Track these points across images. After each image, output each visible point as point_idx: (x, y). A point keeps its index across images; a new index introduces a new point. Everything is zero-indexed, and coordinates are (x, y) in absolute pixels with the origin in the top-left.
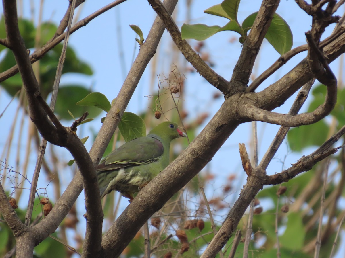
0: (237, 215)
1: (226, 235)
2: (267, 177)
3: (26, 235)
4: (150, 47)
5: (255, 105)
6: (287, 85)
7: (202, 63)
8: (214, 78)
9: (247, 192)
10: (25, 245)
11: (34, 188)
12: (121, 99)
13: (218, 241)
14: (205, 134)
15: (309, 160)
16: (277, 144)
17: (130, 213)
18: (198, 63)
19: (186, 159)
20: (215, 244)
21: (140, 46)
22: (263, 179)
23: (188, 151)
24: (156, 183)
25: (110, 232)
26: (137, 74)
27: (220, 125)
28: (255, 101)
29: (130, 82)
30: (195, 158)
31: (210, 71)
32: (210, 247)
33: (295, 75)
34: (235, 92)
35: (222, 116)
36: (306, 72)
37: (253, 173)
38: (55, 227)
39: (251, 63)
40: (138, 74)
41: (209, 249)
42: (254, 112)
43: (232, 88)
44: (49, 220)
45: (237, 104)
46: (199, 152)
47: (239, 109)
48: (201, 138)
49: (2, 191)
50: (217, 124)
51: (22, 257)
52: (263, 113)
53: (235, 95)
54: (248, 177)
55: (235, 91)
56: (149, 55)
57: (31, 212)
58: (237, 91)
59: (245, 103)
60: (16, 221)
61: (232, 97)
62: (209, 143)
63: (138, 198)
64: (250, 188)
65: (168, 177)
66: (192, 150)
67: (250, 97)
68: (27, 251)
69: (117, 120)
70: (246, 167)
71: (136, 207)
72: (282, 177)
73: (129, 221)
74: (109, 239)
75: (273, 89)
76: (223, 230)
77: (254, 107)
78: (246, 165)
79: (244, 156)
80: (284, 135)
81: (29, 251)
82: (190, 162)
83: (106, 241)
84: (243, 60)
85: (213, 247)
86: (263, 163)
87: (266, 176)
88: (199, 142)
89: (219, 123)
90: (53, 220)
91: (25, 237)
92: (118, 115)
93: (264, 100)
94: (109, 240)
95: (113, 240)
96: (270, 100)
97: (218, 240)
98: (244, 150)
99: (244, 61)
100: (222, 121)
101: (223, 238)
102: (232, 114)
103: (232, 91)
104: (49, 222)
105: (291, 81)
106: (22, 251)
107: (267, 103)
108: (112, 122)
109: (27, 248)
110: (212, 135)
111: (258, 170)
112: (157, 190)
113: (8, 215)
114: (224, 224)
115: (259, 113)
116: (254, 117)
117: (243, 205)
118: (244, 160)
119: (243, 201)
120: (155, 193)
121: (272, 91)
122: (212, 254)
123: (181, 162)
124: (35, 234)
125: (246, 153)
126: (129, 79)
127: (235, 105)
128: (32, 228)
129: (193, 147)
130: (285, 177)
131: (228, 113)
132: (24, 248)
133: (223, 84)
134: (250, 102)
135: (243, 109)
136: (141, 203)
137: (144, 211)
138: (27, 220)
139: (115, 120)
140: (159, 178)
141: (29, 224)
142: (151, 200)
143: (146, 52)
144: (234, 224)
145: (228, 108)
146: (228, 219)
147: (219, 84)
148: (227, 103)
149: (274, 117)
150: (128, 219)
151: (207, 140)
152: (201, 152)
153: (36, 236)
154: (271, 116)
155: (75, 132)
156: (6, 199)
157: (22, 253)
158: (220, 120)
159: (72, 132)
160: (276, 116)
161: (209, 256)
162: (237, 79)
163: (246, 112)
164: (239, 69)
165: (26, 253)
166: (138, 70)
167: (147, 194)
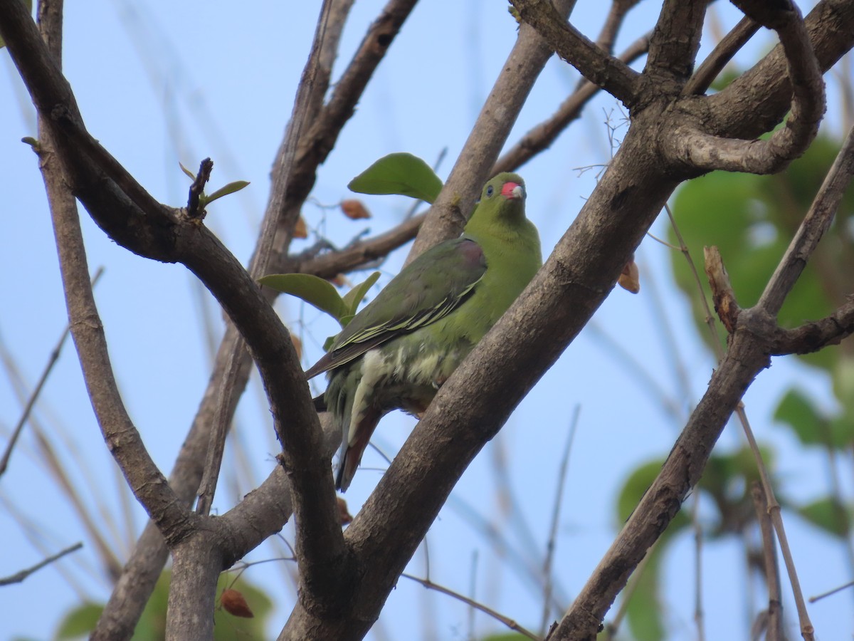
0: (700, 439)
1: (669, 494)
3: (194, 539)
5: (703, 128)
7: (561, 26)
9: (726, 375)
10: (192, 565)
12: (465, 169)
13: (650, 512)
14: (586, 219)
16: (806, 242)
17: (416, 448)
18: (550, 25)
19: (543, 289)
20: (641, 521)
21: (518, 25)
22: (769, 339)
23: (547, 269)
24: (476, 360)
25: (370, 504)
26: (509, 98)
27: (620, 190)
28: (702, 119)
29: (489, 121)
30: (564, 286)
31: (583, 46)
32: (629, 528)
34: (652, 99)
35: (622, 165)
36: (828, 30)
37: (741, 324)
38: (279, 515)
39: (693, 17)
40: (511, 99)
41: (626, 535)
42: (690, 146)
43: (645, 89)
44: (263, 498)
45: (656, 130)
46: (573, 267)
47: (663, 141)
48: (577, 230)
49: (126, 422)
50: (612, 189)
51: (183, 596)
52: (710, 144)
53: (651, 107)
54: (728, 337)
55: (654, 96)
57: (212, 478)
58: (660, 96)
59: (675, 126)
60: (167, 502)
61: (646, 112)
62: (596, 241)
63: (435, 408)
64: (734, 364)
65: (502, 343)
66: (556, 264)
67: (688, 108)
68: (197, 582)
69: (454, 224)
70: (722, 308)
71: (430, 430)
72: (820, 332)
73: (414, 470)
74: (368, 523)
75: (748, 83)
76: (661, 480)
77: (694, 131)
78: (723, 303)
79: (716, 281)
80: (824, 218)
81: (201, 583)
82: (552, 299)
83: (361, 530)
84: (670, 12)
85: (636, 529)
86: (769, 295)
87: (775, 329)
88: (572, 241)
89: (618, 186)
90: (273, 496)
91: (192, 544)
92: (454, 210)
93: (725, 113)
94: (369, 526)
95: (377, 526)
96: (742, 111)
97: (650, 509)
98: (716, 265)
99: (674, 13)
100: (625, 178)
101: (662, 502)
102: (647, 158)
103: (644, 95)
104: (263, 503)
106: (183, 583)
107: (733, 123)
108: (440, 229)
109: (196, 572)
110: (603, 220)
111: (753, 316)
112: (476, 381)
113: (143, 487)
114: (667, 465)
115: (702, 147)
116: (692, 159)
117: (716, 412)
118: (716, 291)
119: (715, 401)
120: (474, 390)
121: (744, 87)
122: (634, 547)
123: (531, 299)
124: (221, 534)
125: (722, 272)
126: (487, 112)
127: (652, 132)
128: (213, 519)
129: (559, 256)
130: (829, 331)
131: (638, 157)
132: (190, 574)
133: (619, 78)
134: (690, 121)
135: (669, 141)
136: (440, 418)
137: (453, 439)
138: (201, 500)
139: (449, 223)
140: (482, 349)
141: (206, 510)
142: (467, 408)
143: (533, 40)
144: (690, 464)
145: (638, 142)
146: (676, 450)
147: (610, 78)
148: (635, 129)
149: (733, 151)
150: (413, 465)
151: (590, 235)
152: (578, 269)
153: (223, 541)
154: (725, 149)
155: (198, 221)
156: (135, 443)
157: (183, 587)
158: (619, 177)
159: (192, 220)
160: (737, 148)
161: (625, 554)
162: (659, 64)
163: (676, 147)
164: (661, 35)
165: (194, 587)
166: (512, 88)
167: (454, 393)
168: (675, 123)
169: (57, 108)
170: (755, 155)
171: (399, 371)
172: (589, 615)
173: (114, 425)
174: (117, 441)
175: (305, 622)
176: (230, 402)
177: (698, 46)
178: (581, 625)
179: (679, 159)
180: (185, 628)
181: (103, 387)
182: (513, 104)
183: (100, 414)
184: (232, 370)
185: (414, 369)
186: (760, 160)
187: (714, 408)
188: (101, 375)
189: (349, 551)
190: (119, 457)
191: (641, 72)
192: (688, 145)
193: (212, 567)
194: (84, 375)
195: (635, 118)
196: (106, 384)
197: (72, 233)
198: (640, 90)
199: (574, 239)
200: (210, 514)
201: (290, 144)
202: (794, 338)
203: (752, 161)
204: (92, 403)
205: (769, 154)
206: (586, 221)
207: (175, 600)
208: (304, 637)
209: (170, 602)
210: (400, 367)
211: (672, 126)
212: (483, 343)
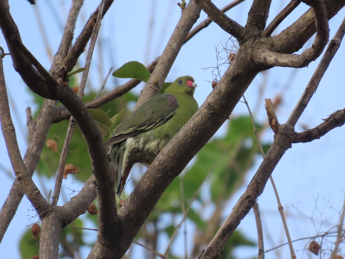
0: (263, 176)
1: (250, 198)
2: (296, 133)
3: (51, 215)
4: (193, 10)
5: (270, 50)
6: (304, 25)
8: (226, 22)
9: (274, 150)
10: (50, 226)
11: (62, 165)
12: (160, 68)
13: (242, 206)
14: (220, 86)
15: (341, 113)
16: (307, 97)
17: (148, 178)
19: (202, 115)
21: (182, 10)
22: (291, 136)
23: (204, 106)
24: (173, 143)
25: (128, 201)
26: (178, 40)
27: (235, 75)
28: (270, 46)
29: (170, 49)
30: (211, 113)
31: (221, 15)
32: (234, 212)
33: (311, 14)
34: (249, 38)
35: (236, 64)
37: (280, 130)
38: (85, 206)
39: (266, 5)
41: (232, 215)
42: (266, 56)
43: (246, 33)
44: (78, 199)
45: (251, 50)
46: (215, 106)
47: (253, 55)
48: (217, 90)
49: (24, 167)
50: (232, 74)
51: (47, 238)
52: (275, 56)
53: (249, 41)
54: (274, 135)
55: (250, 36)
56: (191, 19)
57: (58, 191)
58: (252, 36)
59: (259, 48)
60: (40, 200)
61: (247, 43)
62: (225, 95)
63: (156, 162)
64: (277, 146)
65: (185, 136)
66: (207, 104)
67: (264, 42)
68: (52, 233)
69: (156, 90)
70: (272, 123)
71: (153, 171)
72: (312, 134)
73: (147, 188)
74: (127, 209)
75: (289, 32)
76: (247, 193)
77: (267, 51)
78: (273, 122)
79: (270, 112)
80: (314, 87)
81: (54, 233)
82: (206, 118)
83: (124, 212)
84: (257, 2)
85: (237, 213)
86: (292, 119)
87: (294, 133)
88: (215, 95)
89: (234, 73)
90: (82, 198)
91: (50, 217)
92: (156, 84)
93: (279, 44)
94: (127, 210)
95: (131, 210)
96: (286, 43)
97: (242, 204)
98: (270, 106)
99: (259, 3)
100: (237, 70)
101: (248, 202)
102: (246, 62)
103: (246, 36)
104: (78, 202)
105: (308, 22)
106: (46, 233)
107: (282, 48)
108: (150, 92)
109: (52, 229)
110: (228, 87)
111: (285, 127)
112: (173, 151)
113: (30, 194)
114: (249, 186)
115: (271, 57)
116: (267, 62)
117: (270, 165)
118: (270, 117)
119: (269, 161)
120: (172, 155)
121: (287, 33)
122: (236, 219)
123: (197, 118)
124: (62, 213)
125: (272, 109)
126: (169, 45)
127: (249, 51)
128: (58, 208)
129: (209, 101)
130: (316, 133)
131: (243, 61)
132: (49, 230)
133: (236, 29)
134: (265, 46)
135: (256, 55)
136: (158, 167)
137: (163, 175)
138: (53, 200)
139: (154, 90)
140: (176, 139)
141: (56, 204)
142: (169, 162)
143: (188, 16)
144: (259, 186)
145: (243, 55)
146: (253, 181)
147: (232, 29)
148: (242, 50)
149: (284, 59)
150: (146, 185)
151: (222, 92)
152: (217, 106)
153: (62, 216)
154: (281, 57)
155: (66, 83)
156: (28, 176)
157: (46, 234)
158: (235, 69)
159: (64, 83)
160: (286, 57)
161: (232, 222)
162: (252, 23)
163: (260, 57)
164: (253, 12)
165: (51, 235)
166: (179, 35)
167: (164, 156)
168: (259, 47)
169: (13, 35)
170: (295, 60)
171: (141, 147)
172: (218, 247)
173: (19, 169)
174: (20, 175)
175: (100, 249)
176: (65, 160)
177: (268, 16)
178: (214, 251)
179: (260, 62)
180: (48, 251)
181: (15, 153)
182: (180, 42)
183: (13, 164)
184: (66, 147)
185: (147, 147)
186: (297, 62)
187: (269, 164)
188: (14, 148)
189: (119, 220)
190: (21, 181)
191: (244, 27)
192: (265, 56)
193: (58, 227)
194: (7, 148)
195: (242, 45)
196: (16, 152)
197: (3, 90)
198: (245, 34)
199: (215, 94)
200: (57, 206)
201: (89, 57)
202: (301, 136)
203: (293, 62)
204: (10, 159)
205: (301, 60)
206: (220, 87)
207: (43, 240)
208: (99, 255)
209: (41, 241)
210: (141, 145)
211: (257, 49)
212: (176, 136)
